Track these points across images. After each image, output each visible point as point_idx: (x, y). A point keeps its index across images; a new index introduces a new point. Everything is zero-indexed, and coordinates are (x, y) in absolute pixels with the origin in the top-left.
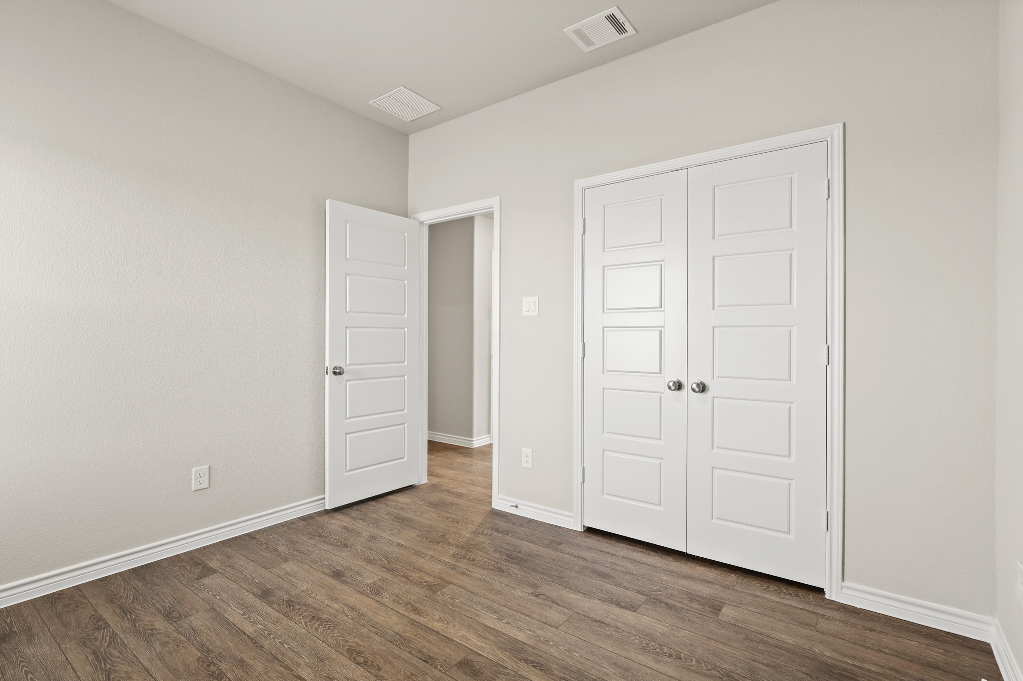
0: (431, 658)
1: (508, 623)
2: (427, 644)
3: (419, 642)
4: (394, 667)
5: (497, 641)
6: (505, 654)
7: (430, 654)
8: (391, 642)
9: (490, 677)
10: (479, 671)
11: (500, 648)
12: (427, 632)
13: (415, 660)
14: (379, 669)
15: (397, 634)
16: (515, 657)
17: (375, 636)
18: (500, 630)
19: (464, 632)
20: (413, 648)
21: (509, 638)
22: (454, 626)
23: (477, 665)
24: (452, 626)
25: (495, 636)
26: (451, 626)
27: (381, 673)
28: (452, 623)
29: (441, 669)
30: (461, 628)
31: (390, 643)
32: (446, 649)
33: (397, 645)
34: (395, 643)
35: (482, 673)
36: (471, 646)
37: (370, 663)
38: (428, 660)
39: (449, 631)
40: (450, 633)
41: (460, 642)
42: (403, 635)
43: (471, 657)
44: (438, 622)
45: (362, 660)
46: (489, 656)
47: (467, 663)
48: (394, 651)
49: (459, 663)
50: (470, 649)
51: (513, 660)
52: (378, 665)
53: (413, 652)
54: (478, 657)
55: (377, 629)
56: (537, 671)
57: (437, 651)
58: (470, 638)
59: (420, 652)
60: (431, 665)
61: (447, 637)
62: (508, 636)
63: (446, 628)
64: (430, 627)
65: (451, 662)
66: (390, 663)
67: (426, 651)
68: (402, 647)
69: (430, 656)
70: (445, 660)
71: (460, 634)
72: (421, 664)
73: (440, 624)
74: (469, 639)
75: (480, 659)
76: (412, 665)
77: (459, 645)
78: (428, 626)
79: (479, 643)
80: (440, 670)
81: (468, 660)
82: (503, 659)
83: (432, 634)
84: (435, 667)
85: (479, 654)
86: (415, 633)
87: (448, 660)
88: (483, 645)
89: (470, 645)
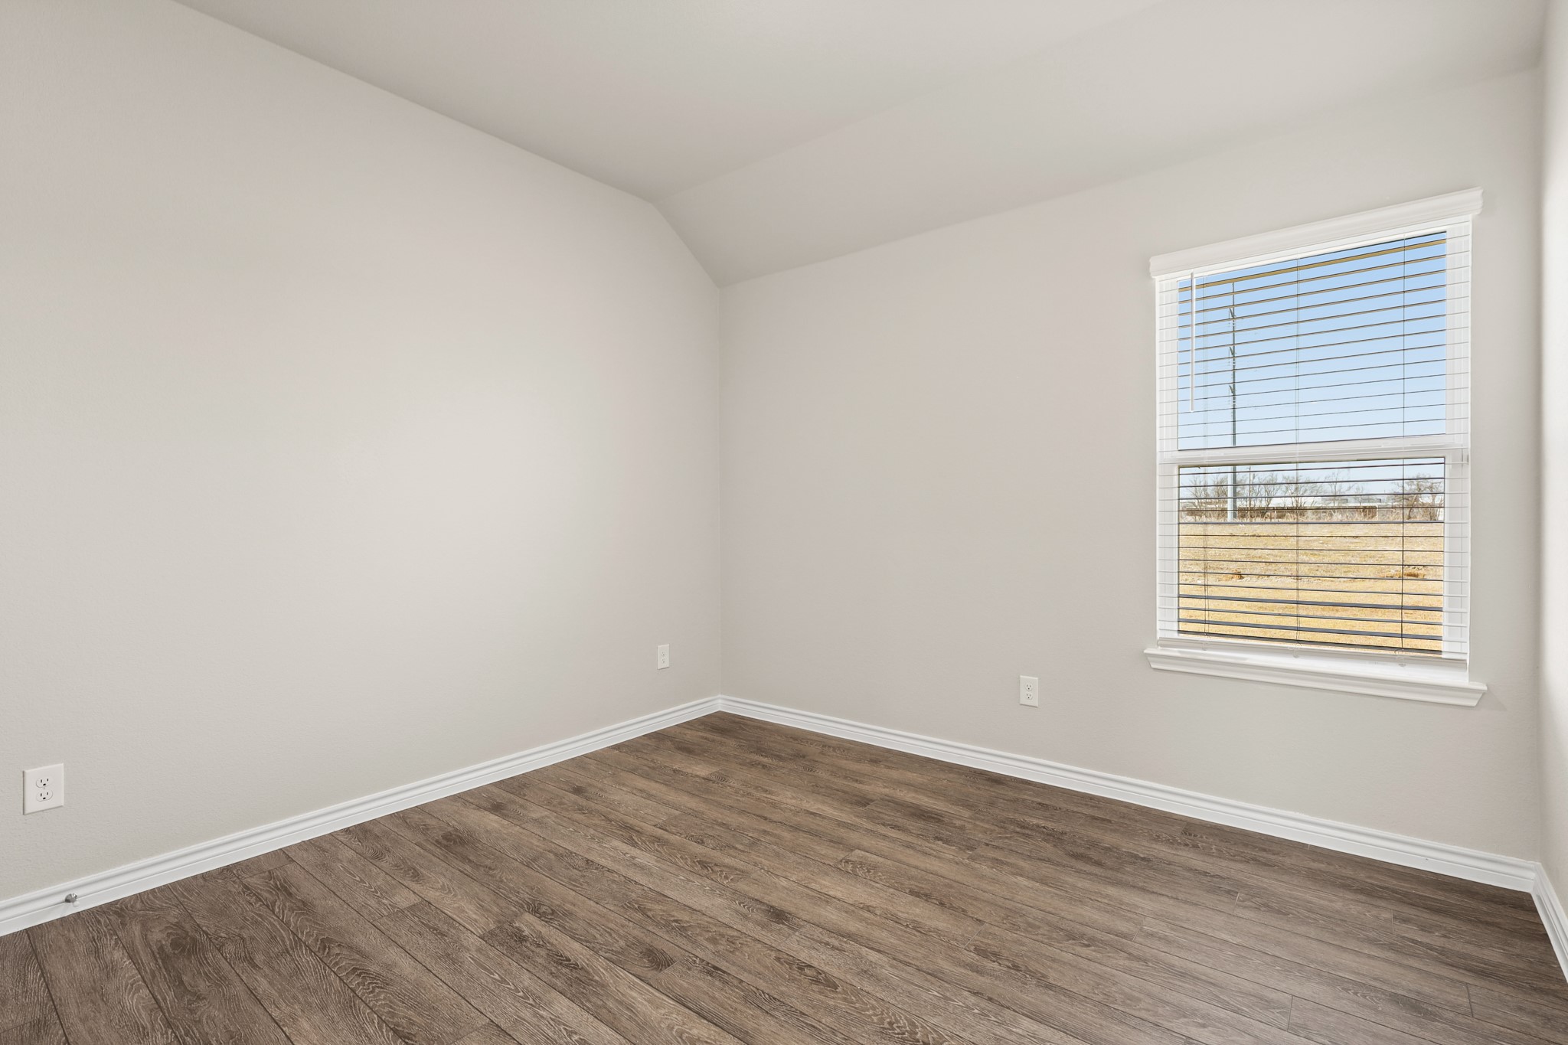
0: (710, 973)
1: (570, 1033)
2: (717, 995)
3: (729, 998)
4: (758, 961)
5: (604, 998)
6: (600, 977)
7: (710, 978)
8: (775, 999)
9: (633, 948)
10: (644, 955)
11: (603, 986)
12: (717, 1015)
13: (733, 970)
14: (778, 959)
15: (767, 1012)
16: (588, 972)
17: (804, 1009)
18: (591, 1018)
19: (655, 1014)
20: (737, 987)
21: (582, 1003)
22: (670, 1028)
23: (645, 963)
24: (673, 1028)
25: (605, 1006)
26: (676, 1027)
27: (774, 954)
28: (673, 1035)
29: (695, 959)
30: (659, 1023)
31: (775, 996)
32: (686, 985)
33: (763, 993)
34: (767, 996)
35: (641, 953)
36: (648, 990)
37: (794, 967)
38: (713, 971)
39: (680, 1018)
40: (678, 1014)
41: (664, 998)
42: (758, 1012)
43: (650, 974)
44: (699, 1038)
45: (807, 971)
46: (625, 975)
47: (658, 965)
48: (764, 984)
49: (669, 966)
50: (651, 985)
51: (593, 969)
52: (782, 964)
53: (736, 982)
54: (641, 974)
55: (806, 1024)
56: (568, 954)
57: (700, 983)
58: (645, 1003)
59: (726, 982)
60: (708, 963)
61: (684, 1005)
62: (582, 1006)
63: (684, 1024)
64: (713, 1027)
65: (681, 967)
66: (767, 967)
67: (717, 983)
68: (754, 989)
69: (711, 976)
70: (689, 969)
71: (663, 1012)
72: (723, 965)
73: (695, 1032)
74: (649, 1002)
75: (638, 970)
76: (734, 964)
77: (665, 992)
78: (717, 1029)
79: (634, 994)
80: (697, 957)
81: (656, 969)
82: (606, 970)
83: (709, 1012)
84: (704, 961)
85: (638, 977)
86: (738, 1014)
87: (684, 970)
88: (628, 991)
89: (649, 992)
